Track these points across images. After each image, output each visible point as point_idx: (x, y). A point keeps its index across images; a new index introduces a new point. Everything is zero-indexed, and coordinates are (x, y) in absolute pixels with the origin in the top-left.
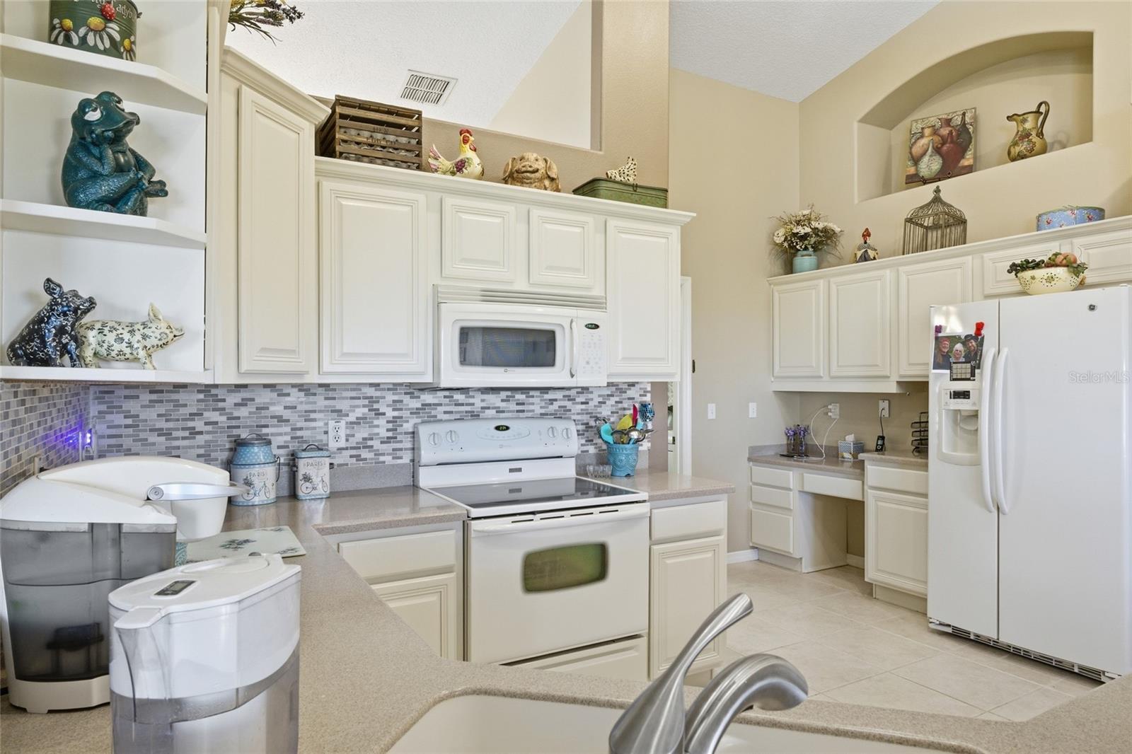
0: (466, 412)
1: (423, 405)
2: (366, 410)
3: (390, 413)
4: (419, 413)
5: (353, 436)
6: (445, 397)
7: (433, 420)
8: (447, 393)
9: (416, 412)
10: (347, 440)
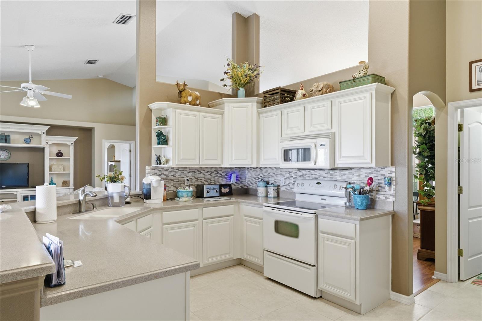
0: (314, 177)
1: (302, 174)
2: (288, 175)
3: (294, 176)
4: (301, 177)
5: (286, 182)
6: (308, 172)
7: (305, 179)
8: (309, 170)
9: (300, 176)
10: (284, 183)
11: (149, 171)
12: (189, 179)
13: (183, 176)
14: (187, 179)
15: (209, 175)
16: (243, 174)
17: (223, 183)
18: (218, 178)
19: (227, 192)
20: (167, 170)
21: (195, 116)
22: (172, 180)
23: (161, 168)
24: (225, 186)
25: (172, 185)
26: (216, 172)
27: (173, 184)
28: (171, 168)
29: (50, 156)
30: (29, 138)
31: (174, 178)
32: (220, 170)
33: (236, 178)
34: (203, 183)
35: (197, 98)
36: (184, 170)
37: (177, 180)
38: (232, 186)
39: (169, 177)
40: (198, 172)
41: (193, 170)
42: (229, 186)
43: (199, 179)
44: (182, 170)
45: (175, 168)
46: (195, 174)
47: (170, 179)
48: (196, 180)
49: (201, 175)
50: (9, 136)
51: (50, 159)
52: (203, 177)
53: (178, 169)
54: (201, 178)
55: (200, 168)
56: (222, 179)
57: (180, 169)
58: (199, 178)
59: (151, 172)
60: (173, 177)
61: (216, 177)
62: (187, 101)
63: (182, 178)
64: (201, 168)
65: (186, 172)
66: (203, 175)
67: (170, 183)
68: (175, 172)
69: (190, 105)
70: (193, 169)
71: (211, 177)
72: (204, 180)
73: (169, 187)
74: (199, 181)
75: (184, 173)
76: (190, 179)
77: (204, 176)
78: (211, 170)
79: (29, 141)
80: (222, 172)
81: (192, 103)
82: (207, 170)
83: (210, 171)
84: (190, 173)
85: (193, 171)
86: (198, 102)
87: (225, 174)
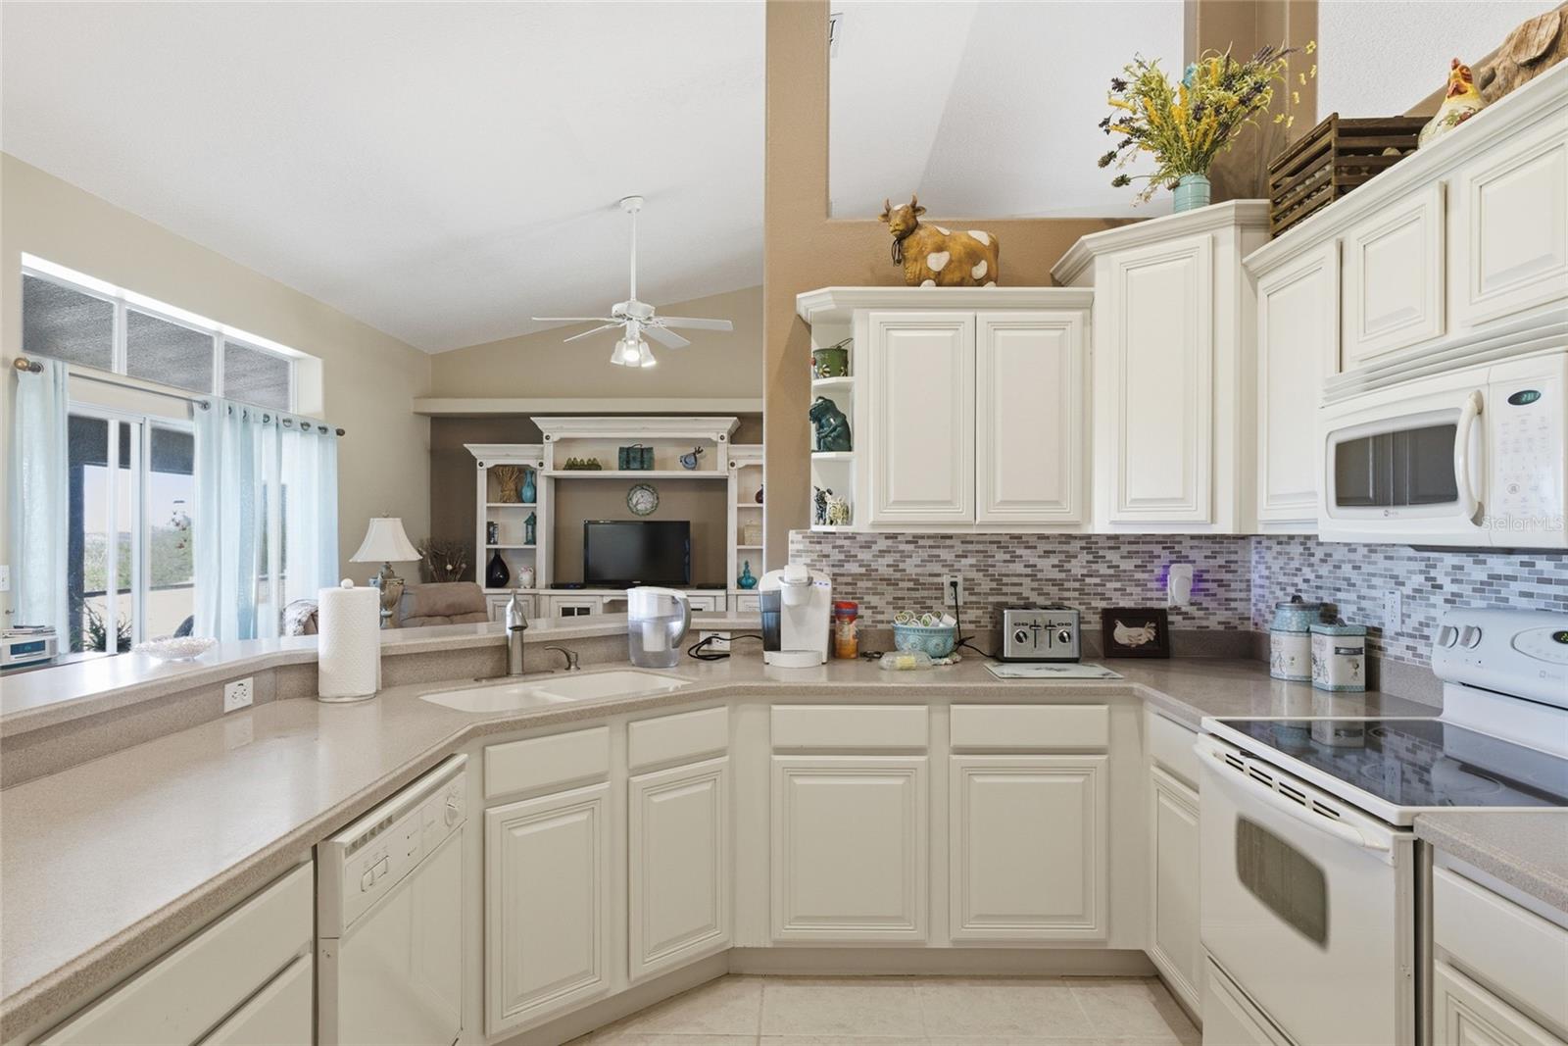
0: (1556, 597)
1: (1490, 576)
2: (1421, 578)
3: (1450, 588)
4: (1483, 591)
5: (1409, 616)
6: (1523, 564)
7: (1502, 606)
8: (1525, 558)
9: (1480, 588)
10: (1403, 622)
11: (800, 547)
12: (959, 579)
13: (936, 568)
14: (954, 580)
15: (1053, 566)
16: (1233, 566)
17: (1125, 603)
18: (1097, 580)
19: (1141, 643)
20: (867, 545)
21: (953, 326)
22: (888, 585)
23: (845, 538)
24: (1135, 617)
25: (888, 603)
26: (1090, 557)
27: (894, 598)
28: (887, 538)
29: (739, 502)
30: (694, 454)
31: (898, 575)
32: (1110, 548)
33: (1189, 585)
34: (1028, 598)
35: (974, 255)
36: (939, 547)
37: (911, 585)
38: (1171, 618)
39: (877, 570)
40: (1000, 556)
41: (980, 547)
42: (1156, 617)
43: (1007, 584)
44: (930, 547)
45: (900, 538)
46: (990, 561)
47: (881, 580)
48: (994, 585)
49: (1018, 567)
50: (650, 450)
51: (739, 509)
52: (1027, 576)
53: (915, 540)
54: (1016, 580)
55: (1013, 537)
56: (1118, 585)
57: (921, 542)
58: (1005, 580)
59: (807, 551)
60: (894, 571)
61: (1091, 576)
62: (924, 272)
63: (930, 575)
64: (1018, 537)
65: (945, 554)
66: (1026, 566)
67: (883, 594)
68: (903, 551)
69: (938, 285)
70: (978, 542)
71: (1063, 575)
72: (1033, 589)
73: (876, 608)
74: (1005, 589)
75: (939, 556)
76: (965, 580)
77: (1029, 571)
78: (1065, 547)
79: (693, 461)
80: (1122, 557)
81: (948, 278)
82: (1043, 546)
83: (1060, 552)
84: (966, 557)
85: (977, 552)
86: (980, 270)
87: (1136, 566)
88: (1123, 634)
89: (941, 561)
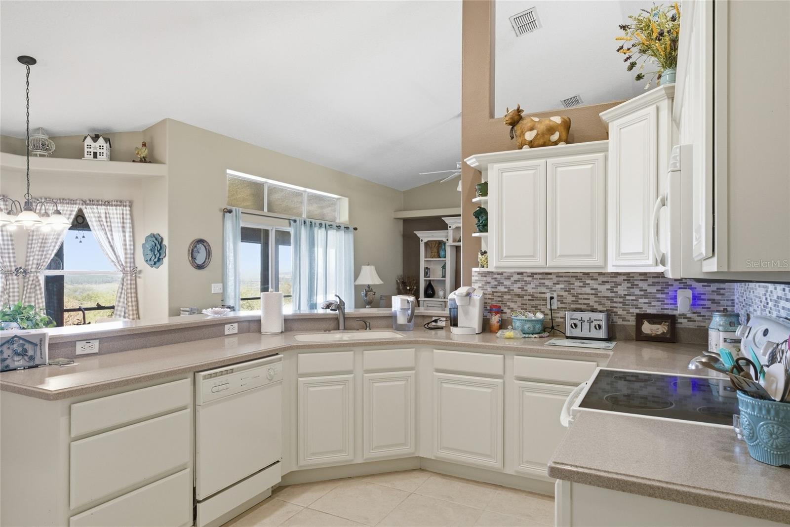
11: (477, 278)
12: (555, 295)
13: (543, 290)
14: (552, 296)
15: (607, 289)
16: (722, 292)
17: (650, 311)
18: (634, 298)
19: (659, 333)
20: (508, 278)
21: (534, 168)
22: (518, 297)
23: (498, 274)
24: (654, 319)
25: (518, 307)
26: (629, 285)
27: (522, 304)
28: (518, 274)
31: (524, 293)
32: (641, 280)
33: (690, 302)
34: (593, 306)
35: (551, 130)
36: (545, 279)
37: (530, 298)
38: (680, 320)
39: (513, 290)
40: (577, 284)
41: (566, 279)
42: (671, 320)
43: (581, 299)
44: (540, 279)
45: (525, 274)
46: (572, 286)
47: (515, 295)
48: (574, 299)
49: (587, 290)
52: (592, 294)
53: (532, 275)
54: (586, 296)
55: (584, 274)
56: (646, 301)
57: (535, 276)
58: (580, 296)
59: (480, 280)
60: (522, 290)
61: (630, 295)
63: (540, 293)
64: (588, 274)
65: (547, 282)
66: (591, 289)
67: (516, 302)
68: (526, 281)
69: (531, 147)
70: (565, 277)
71: (613, 295)
72: (595, 302)
73: (513, 308)
74: (580, 301)
75: (544, 283)
76: (558, 296)
77: (593, 292)
78: (614, 280)
80: (649, 285)
81: (536, 143)
82: (601, 279)
83: (611, 282)
84: (559, 284)
85: (565, 281)
86: (555, 137)
87: (657, 290)
88: (647, 328)
89: (546, 286)
